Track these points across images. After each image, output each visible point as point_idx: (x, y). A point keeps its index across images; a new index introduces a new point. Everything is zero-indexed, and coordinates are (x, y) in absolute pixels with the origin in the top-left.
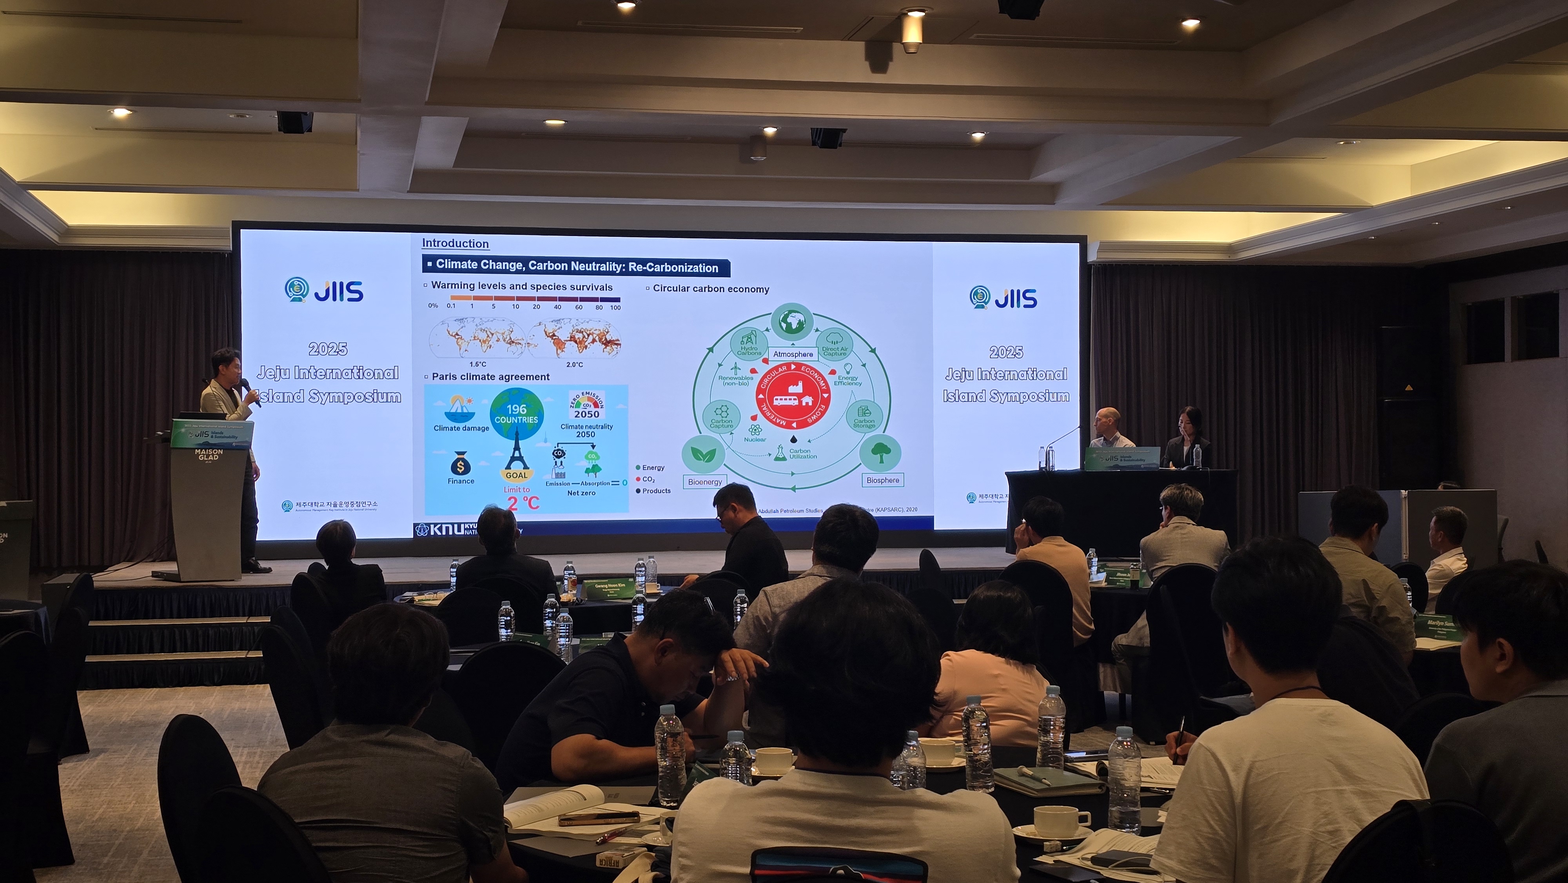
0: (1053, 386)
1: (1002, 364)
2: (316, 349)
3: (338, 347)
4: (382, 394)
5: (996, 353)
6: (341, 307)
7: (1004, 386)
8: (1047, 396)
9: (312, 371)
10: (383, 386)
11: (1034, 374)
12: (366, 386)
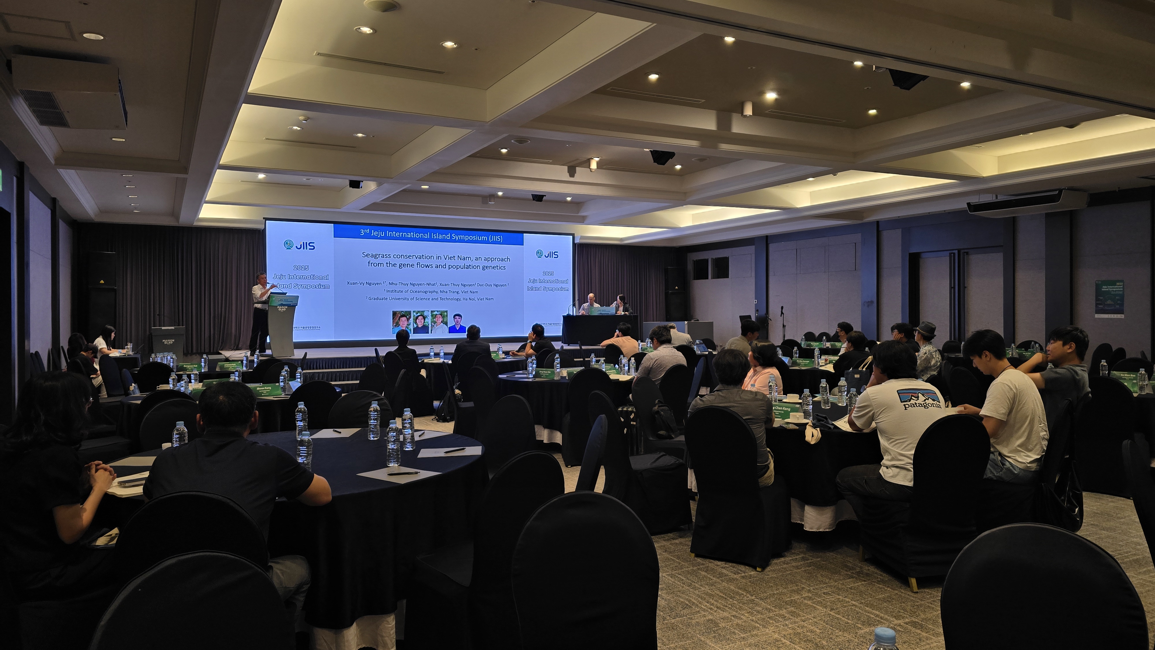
0: (564, 286)
1: (547, 278)
3: (305, 267)
4: (322, 285)
5: (545, 273)
6: (307, 251)
7: (548, 285)
9: (295, 276)
10: (323, 282)
11: (557, 281)
12: (316, 282)
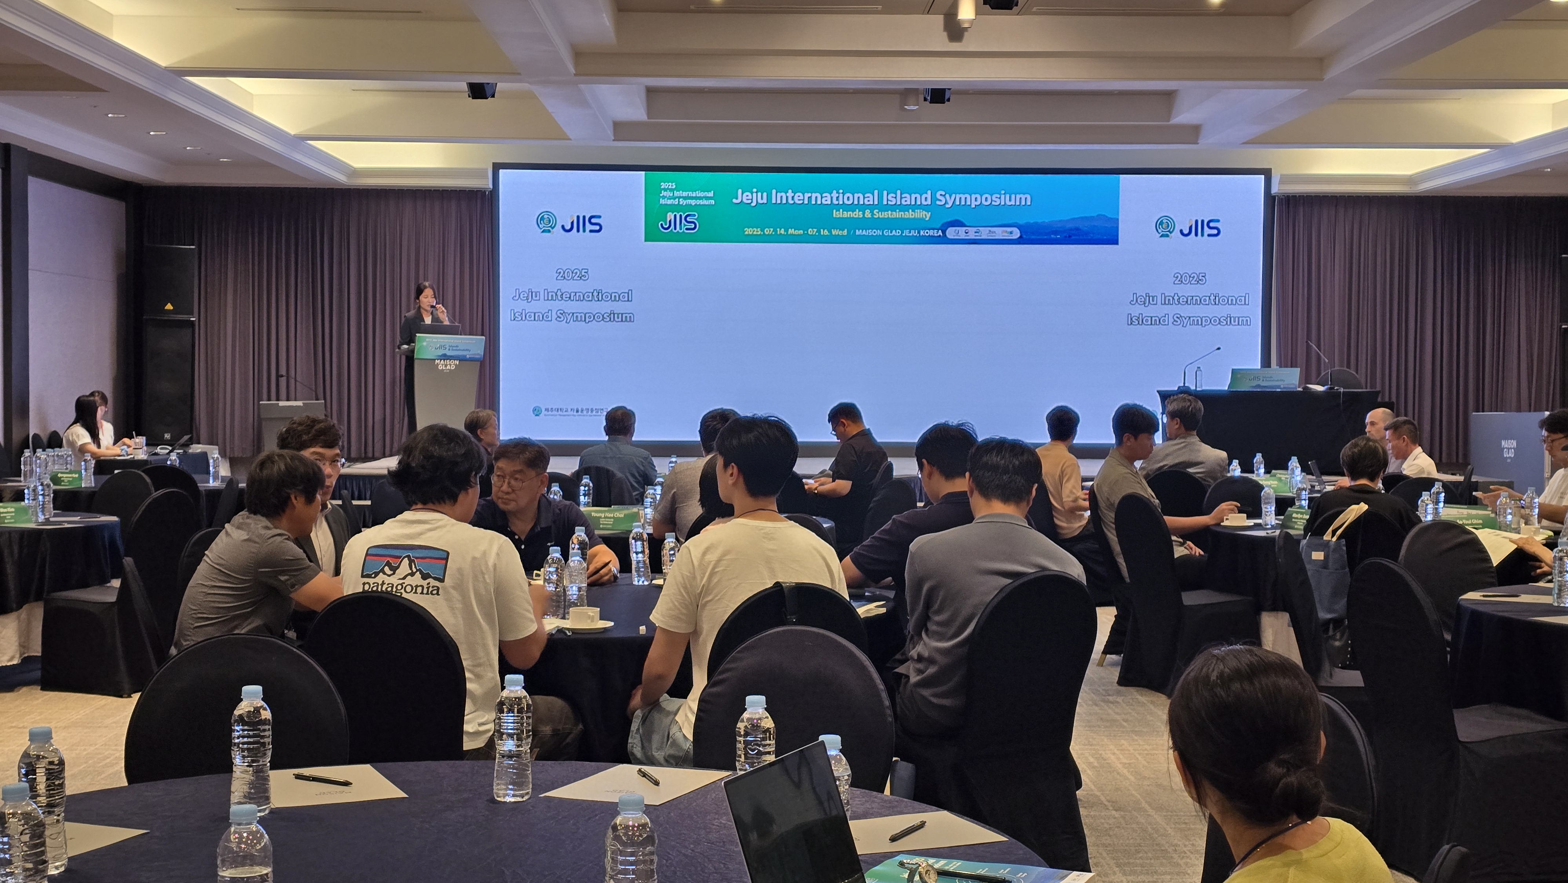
2: (562, 275)
8: (1229, 320)
